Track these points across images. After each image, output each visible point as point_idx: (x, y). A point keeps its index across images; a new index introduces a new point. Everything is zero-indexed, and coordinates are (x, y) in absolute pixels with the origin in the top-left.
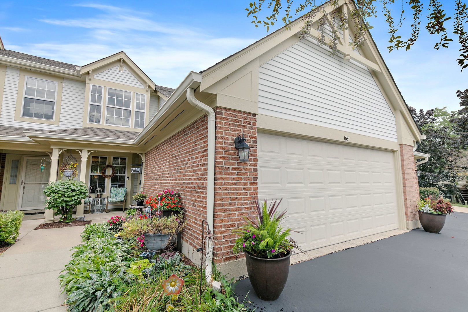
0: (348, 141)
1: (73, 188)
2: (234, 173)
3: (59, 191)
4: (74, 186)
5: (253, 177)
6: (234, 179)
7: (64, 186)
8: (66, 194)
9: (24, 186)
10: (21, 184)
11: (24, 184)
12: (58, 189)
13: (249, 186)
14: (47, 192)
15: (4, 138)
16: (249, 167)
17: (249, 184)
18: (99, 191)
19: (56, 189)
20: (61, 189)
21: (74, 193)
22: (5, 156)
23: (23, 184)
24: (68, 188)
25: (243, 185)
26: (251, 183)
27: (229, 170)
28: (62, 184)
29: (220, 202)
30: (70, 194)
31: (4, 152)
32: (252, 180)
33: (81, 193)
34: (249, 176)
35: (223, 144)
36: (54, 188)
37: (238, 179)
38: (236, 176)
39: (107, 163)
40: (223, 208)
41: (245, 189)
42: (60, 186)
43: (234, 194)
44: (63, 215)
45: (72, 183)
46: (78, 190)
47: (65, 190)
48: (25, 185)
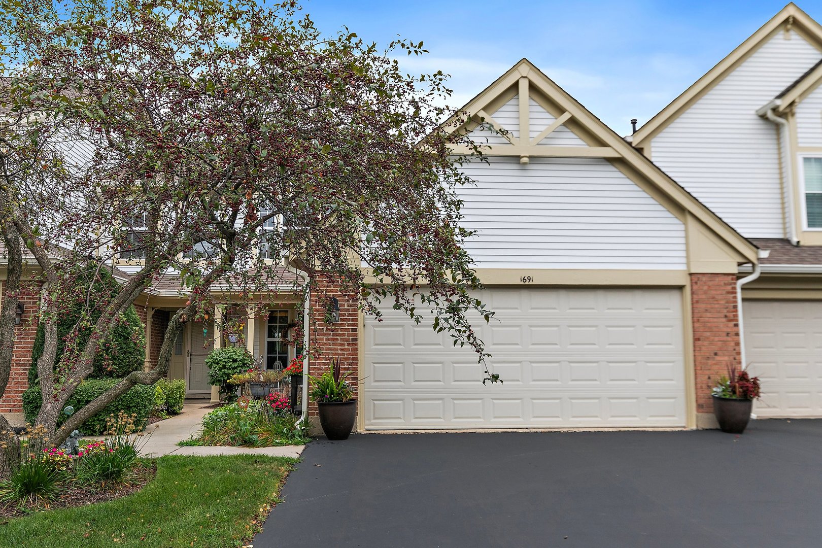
0: (531, 283)
1: (235, 357)
2: (330, 334)
3: (220, 360)
4: (236, 354)
5: (351, 338)
6: (328, 339)
7: (224, 355)
8: (227, 364)
9: (191, 359)
10: (187, 354)
11: (191, 355)
12: (219, 359)
13: (346, 347)
14: (208, 362)
15: (167, 293)
16: (346, 327)
17: (346, 344)
18: (278, 365)
19: (217, 359)
20: (221, 358)
21: (236, 365)
22: (169, 314)
23: (189, 355)
24: (229, 358)
25: (339, 346)
26: (350, 343)
27: (323, 331)
28: (224, 353)
29: (313, 361)
30: (231, 365)
31: (167, 310)
32: (350, 340)
33: (244, 364)
34: (346, 337)
35: (317, 306)
36: (215, 357)
37: (333, 340)
38: (331, 337)
39: (289, 321)
40: (316, 367)
41: (341, 350)
42: (221, 355)
43: (328, 354)
44: (227, 393)
45: (234, 352)
46: (240, 361)
47: (226, 360)
48: (192, 357)
